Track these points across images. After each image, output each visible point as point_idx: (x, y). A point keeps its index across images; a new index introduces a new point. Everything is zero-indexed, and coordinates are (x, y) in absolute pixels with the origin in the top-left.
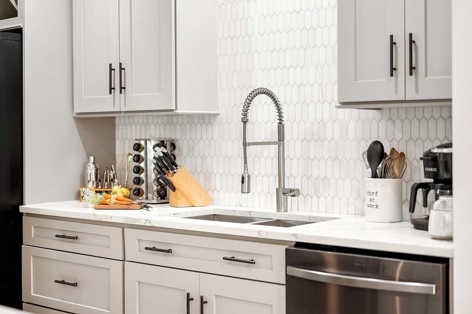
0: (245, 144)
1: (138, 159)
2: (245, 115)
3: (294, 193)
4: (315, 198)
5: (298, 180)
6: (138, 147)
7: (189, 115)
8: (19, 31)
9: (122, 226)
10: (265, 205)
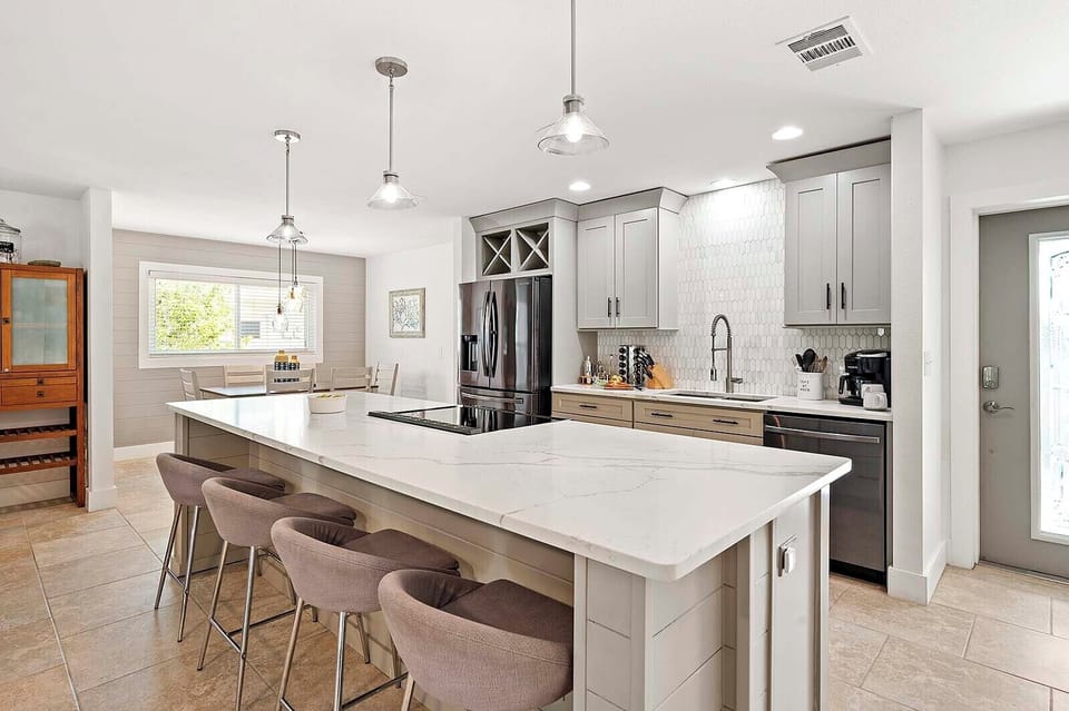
0: (713, 350)
1: (622, 358)
2: (713, 332)
3: (738, 381)
4: (752, 385)
5: (740, 372)
6: (622, 351)
7: (666, 331)
8: (550, 277)
9: (633, 400)
10: (718, 387)
